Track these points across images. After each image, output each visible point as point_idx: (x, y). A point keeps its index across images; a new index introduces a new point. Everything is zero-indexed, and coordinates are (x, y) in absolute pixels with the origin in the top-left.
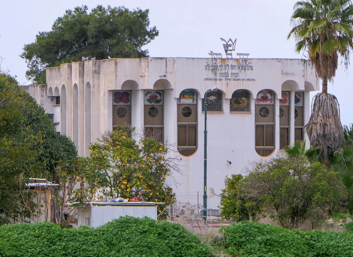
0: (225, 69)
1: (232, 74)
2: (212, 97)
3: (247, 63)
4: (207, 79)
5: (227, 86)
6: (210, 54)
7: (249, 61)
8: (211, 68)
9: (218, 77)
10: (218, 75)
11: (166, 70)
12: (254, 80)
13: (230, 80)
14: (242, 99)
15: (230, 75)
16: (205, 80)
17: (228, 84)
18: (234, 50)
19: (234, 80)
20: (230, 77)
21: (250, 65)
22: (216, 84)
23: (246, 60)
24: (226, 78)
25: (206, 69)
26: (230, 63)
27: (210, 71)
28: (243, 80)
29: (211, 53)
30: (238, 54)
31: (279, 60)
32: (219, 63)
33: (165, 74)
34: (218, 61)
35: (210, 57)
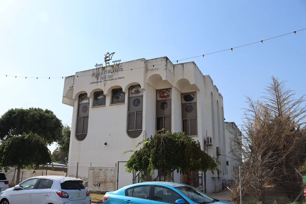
0: (104, 73)
1: (108, 76)
2: (101, 96)
3: (119, 67)
4: (92, 83)
5: (105, 86)
6: (95, 66)
7: (120, 65)
8: (95, 75)
9: (99, 80)
10: (99, 78)
11: (73, 83)
12: (124, 78)
13: (107, 81)
14: (121, 94)
15: (107, 77)
16: (91, 84)
17: (105, 84)
18: (111, 59)
19: (110, 80)
20: (107, 79)
21: (121, 67)
22: (97, 85)
23: (118, 65)
24: (104, 80)
25: (92, 76)
26: (108, 69)
27: (94, 77)
28: (116, 79)
29: (97, 65)
30: (113, 62)
31: (142, 59)
32: (101, 70)
33: (72, 85)
34: (100, 69)
35: (95, 68)
